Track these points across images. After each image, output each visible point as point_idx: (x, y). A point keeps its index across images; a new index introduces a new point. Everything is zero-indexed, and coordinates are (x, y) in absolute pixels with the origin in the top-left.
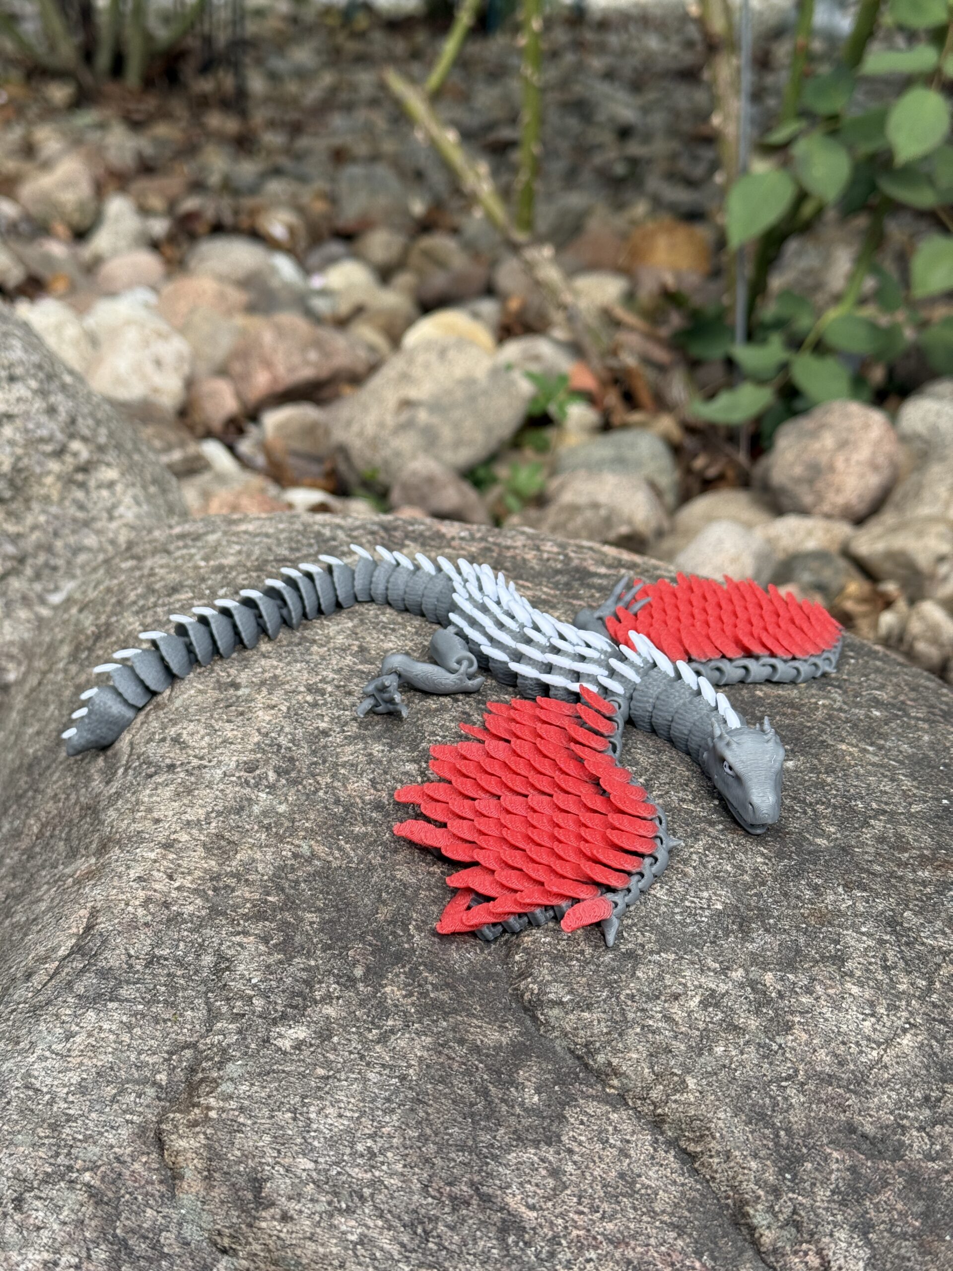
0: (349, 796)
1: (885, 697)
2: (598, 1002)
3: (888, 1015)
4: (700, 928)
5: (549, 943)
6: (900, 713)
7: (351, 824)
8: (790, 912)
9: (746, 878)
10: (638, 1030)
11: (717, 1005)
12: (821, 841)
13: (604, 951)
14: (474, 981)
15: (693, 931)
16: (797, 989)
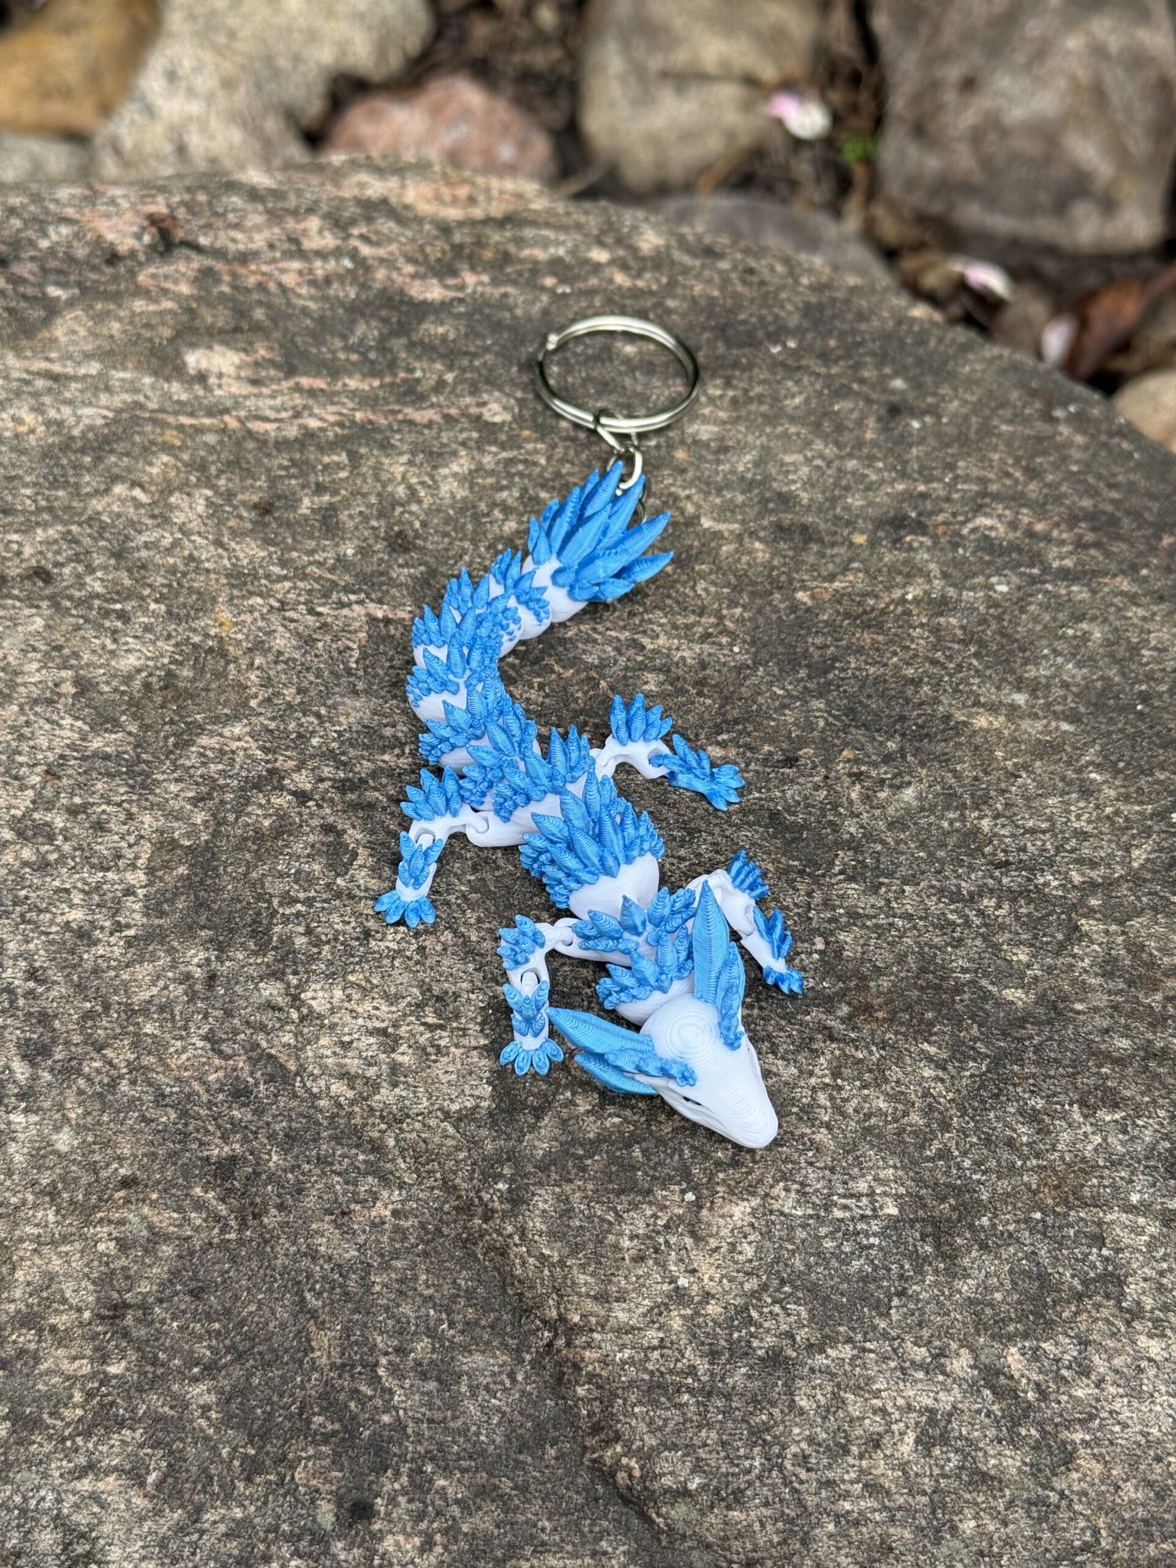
0: (178, 1079)
1: (1000, 528)
2: (750, 1484)
4: (869, 1261)
5: (632, 1361)
6: (1036, 571)
7: (201, 1144)
8: (1003, 1185)
9: (915, 1118)
10: (831, 1527)
11: (944, 1439)
12: (1013, 994)
13: (728, 1361)
14: (521, 1457)
15: (861, 1270)
16: (1064, 1372)
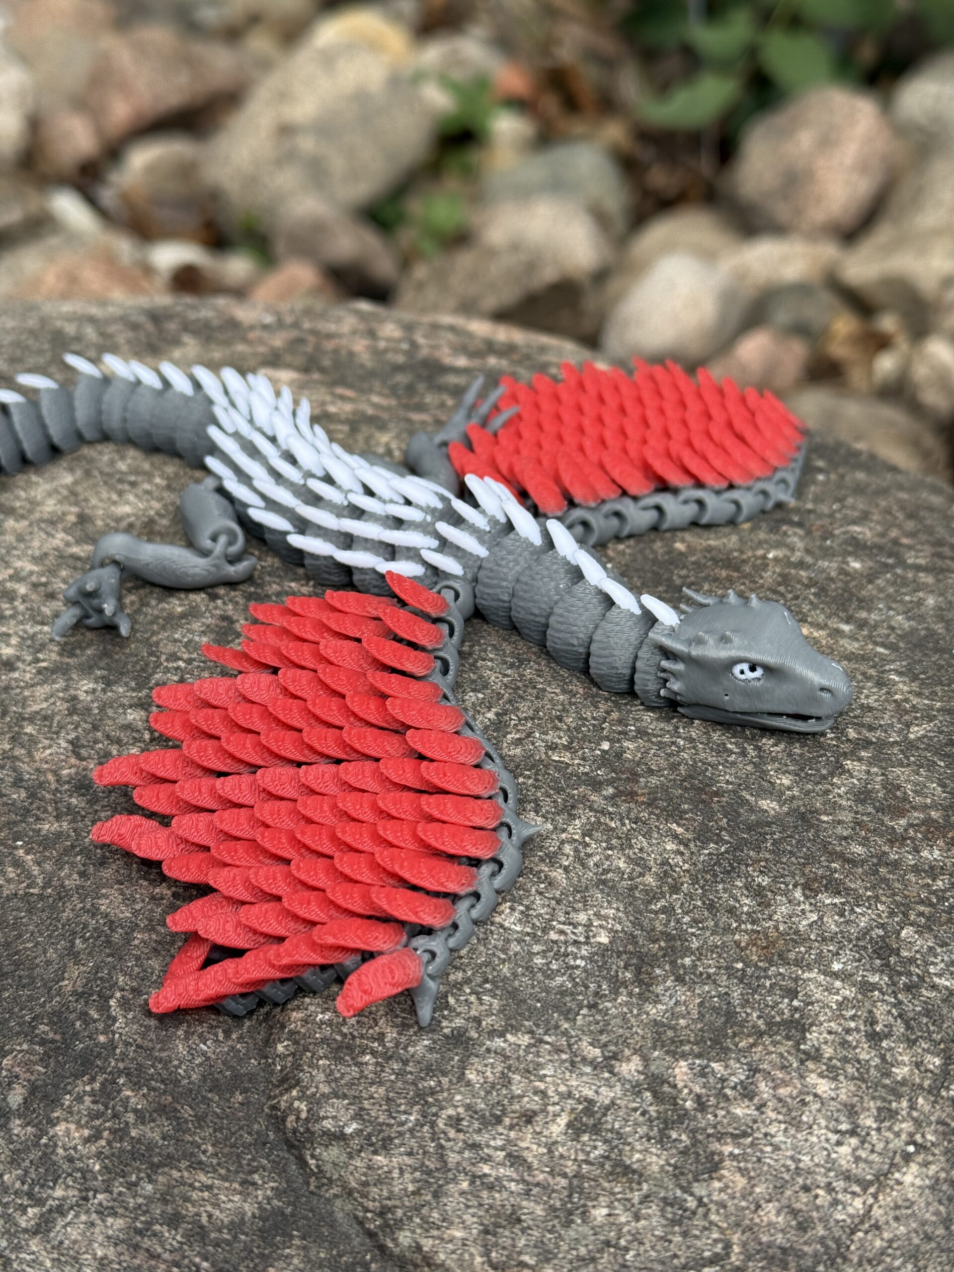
0: (38, 770)
1: (869, 534)
2: (401, 1134)
3: (878, 1130)
4: (572, 978)
5: (330, 1023)
6: (890, 561)
7: (38, 819)
8: (717, 940)
9: (649, 880)
10: (465, 1185)
11: (596, 1129)
12: (768, 805)
13: (415, 1033)
14: (210, 1095)
15: (562, 985)
16: (728, 1092)
